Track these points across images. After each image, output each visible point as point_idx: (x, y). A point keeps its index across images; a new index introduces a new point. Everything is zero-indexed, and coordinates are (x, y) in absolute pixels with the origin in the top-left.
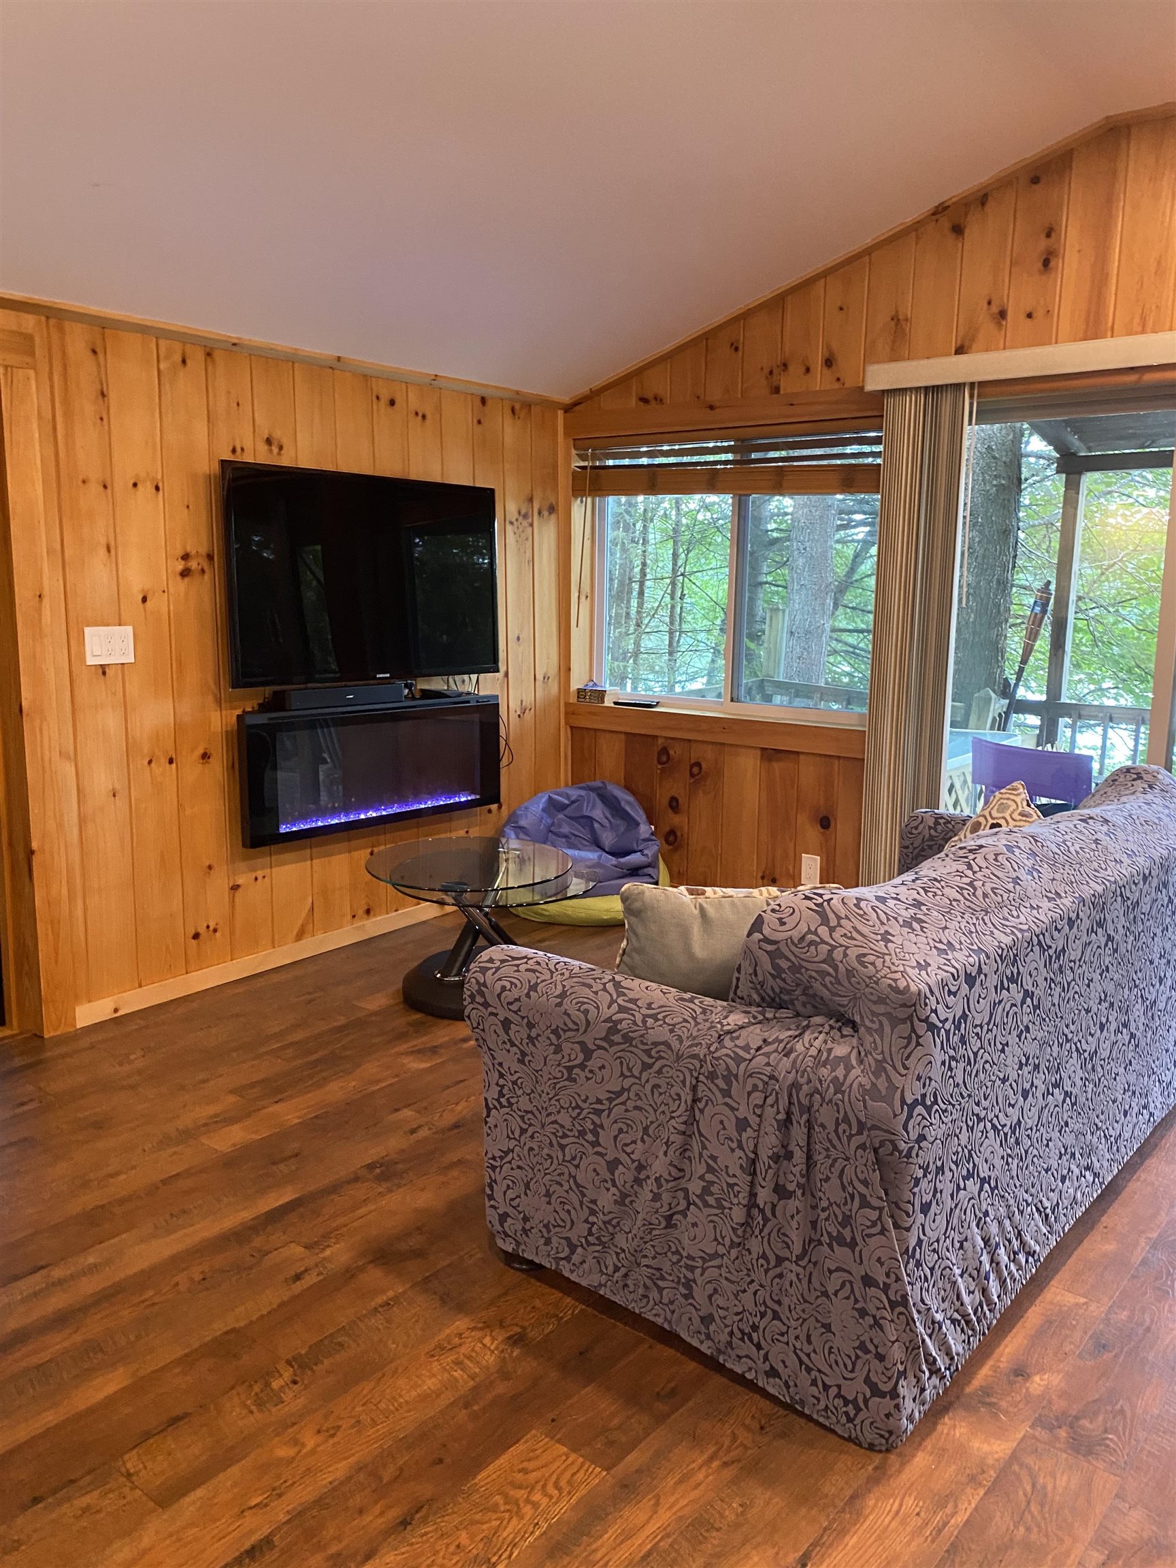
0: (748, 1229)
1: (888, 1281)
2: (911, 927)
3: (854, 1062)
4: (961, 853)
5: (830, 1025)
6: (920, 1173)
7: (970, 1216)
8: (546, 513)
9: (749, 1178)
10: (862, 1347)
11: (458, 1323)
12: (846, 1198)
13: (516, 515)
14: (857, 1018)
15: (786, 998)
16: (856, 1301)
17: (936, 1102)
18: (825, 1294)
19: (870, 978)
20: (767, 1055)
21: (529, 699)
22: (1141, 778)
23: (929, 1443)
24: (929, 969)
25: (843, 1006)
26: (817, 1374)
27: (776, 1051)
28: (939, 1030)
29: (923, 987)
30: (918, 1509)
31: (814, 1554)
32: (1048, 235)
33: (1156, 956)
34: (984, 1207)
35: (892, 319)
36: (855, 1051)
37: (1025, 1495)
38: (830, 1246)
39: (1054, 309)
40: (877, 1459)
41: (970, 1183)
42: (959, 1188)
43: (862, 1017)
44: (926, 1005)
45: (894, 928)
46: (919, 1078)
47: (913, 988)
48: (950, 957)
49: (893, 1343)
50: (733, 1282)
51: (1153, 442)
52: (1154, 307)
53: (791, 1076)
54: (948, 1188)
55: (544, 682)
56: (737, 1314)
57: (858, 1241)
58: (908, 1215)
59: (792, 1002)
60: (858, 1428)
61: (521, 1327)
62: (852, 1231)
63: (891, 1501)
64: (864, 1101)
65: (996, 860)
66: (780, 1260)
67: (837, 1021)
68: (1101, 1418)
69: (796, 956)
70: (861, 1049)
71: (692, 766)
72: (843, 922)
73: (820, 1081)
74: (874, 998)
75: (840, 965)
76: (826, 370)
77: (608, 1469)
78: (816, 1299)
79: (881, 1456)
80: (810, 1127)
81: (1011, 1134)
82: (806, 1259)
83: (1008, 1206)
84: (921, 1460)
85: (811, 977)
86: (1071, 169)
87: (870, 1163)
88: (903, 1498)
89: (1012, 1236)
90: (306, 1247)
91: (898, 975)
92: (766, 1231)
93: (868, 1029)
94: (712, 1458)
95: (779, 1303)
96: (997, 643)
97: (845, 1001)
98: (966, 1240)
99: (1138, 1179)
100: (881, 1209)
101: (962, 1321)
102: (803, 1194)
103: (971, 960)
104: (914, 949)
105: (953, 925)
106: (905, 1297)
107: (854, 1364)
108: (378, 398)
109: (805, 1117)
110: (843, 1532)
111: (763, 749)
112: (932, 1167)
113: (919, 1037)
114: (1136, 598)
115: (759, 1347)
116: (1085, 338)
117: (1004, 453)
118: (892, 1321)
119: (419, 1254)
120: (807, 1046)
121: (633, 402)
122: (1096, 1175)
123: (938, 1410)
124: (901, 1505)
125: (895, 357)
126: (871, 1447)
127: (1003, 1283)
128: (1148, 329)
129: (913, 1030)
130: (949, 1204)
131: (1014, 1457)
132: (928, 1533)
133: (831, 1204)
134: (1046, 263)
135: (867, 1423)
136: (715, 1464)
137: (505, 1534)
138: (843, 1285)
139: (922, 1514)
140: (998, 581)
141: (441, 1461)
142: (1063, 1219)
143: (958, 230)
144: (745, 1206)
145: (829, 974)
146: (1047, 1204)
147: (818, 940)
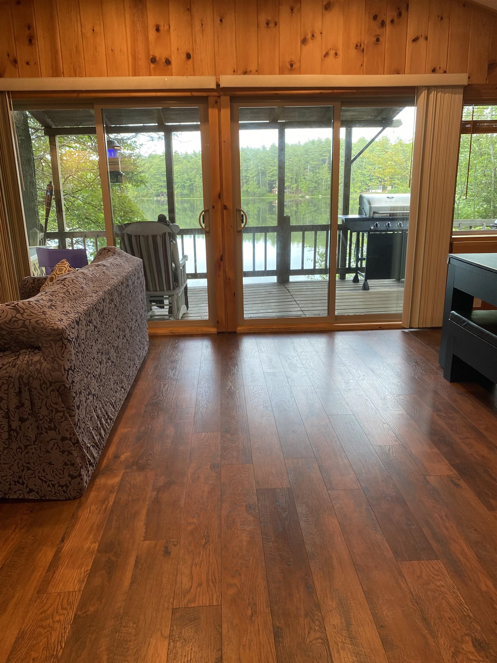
0: (10, 440)
1: (71, 436)
2: (52, 308)
3: (43, 361)
4: (59, 282)
5: (29, 351)
6: (75, 395)
7: (92, 408)
9: (7, 420)
10: (66, 464)
12: (49, 413)
14: (40, 345)
15: (7, 346)
16: (60, 448)
17: (75, 369)
18: (48, 452)
19: (42, 328)
20: (6, 369)
22: (110, 251)
23: (94, 489)
24: (63, 321)
25: (33, 342)
26: (49, 482)
27: (9, 366)
28: (71, 341)
29: (63, 327)
30: (96, 508)
31: (65, 536)
32: (29, 28)
33: (114, 329)
34: (95, 404)
36: (42, 357)
37: (128, 488)
38: (47, 432)
39: (38, 62)
40: (78, 501)
41: (90, 396)
42: (87, 399)
43: (42, 344)
44: (66, 333)
45: (46, 310)
46: (68, 360)
47: (60, 328)
48: (69, 316)
49: (76, 457)
50: (7, 464)
51: (81, 123)
52: (78, 66)
53: (18, 374)
54: (84, 399)
56: (11, 475)
57: (57, 426)
58: (73, 411)
59: (10, 347)
60: (69, 494)
62: (54, 424)
63: (87, 510)
64: (50, 374)
65: (73, 282)
66: (26, 447)
67: (31, 349)
68: (145, 458)
69: (9, 328)
70: (44, 356)
72: (26, 311)
73: (31, 372)
74: (46, 335)
75: (29, 326)
78: (44, 454)
79: (78, 499)
80: (30, 391)
81: (98, 377)
82: (38, 441)
83: (102, 404)
84: (93, 494)
85: (17, 334)
87: (56, 395)
88: (90, 507)
89: (105, 414)
91: (53, 325)
92: (19, 437)
93: (46, 347)
94: (15, 529)
95: (29, 463)
96: (35, 209)
97: (34, 340)
98: (92, 417)
99: (136, 389)
100: (64, 411)
101: (96, 445)
102: (32, 417)
103: (76, 316)
104: (55, 315)
105: (66, 305)
106: (78, 440)
107: (63, 472)
109: (27, 387)
110: (73, 526)
112: (78, 392)
113: (65, 345)
114: (80, 190)
115: (23, 484)
116: (53, 76)
117: (21, 125)
118: (75, 450)
120: (22, 361)
122: (125, 390)
123: (94, 478)
124: (90, 509)
126: (75, 498)
127: (105, 430)
128: (78, 75)
129: (63, 343)
130: (85, 405)
131: (122, 480)
132: (102, 512)
133: (44, 417)
134: (30, 41)
135: (72, 490)
136: (17, 530)
138: (54, 445)
139: (98, 508)
140: (30, 183)
142: (118, 406)
144: (7, 432)
145: (25, 331)
146: (113, 401)
147: (17, 319)
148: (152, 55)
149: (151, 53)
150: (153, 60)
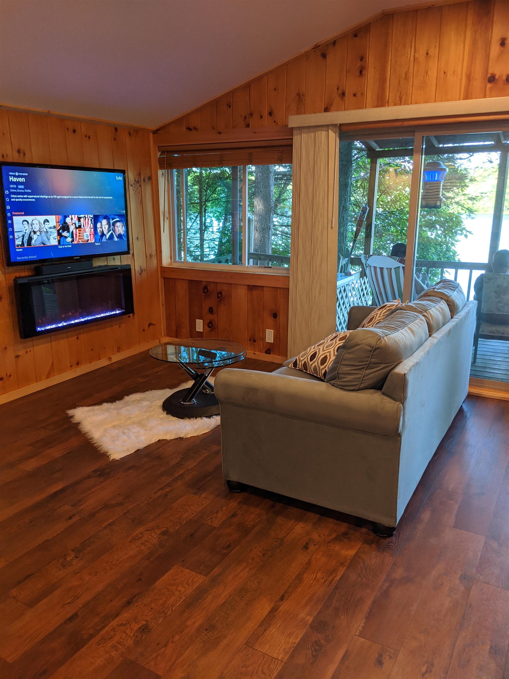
8: (147, 180)
11: (140, 529)
13: (134, 182)
21: (144, 267)
30: (322, 576)
31: (285, 596)
32: (361, 60)
35: (297, 95)
37: (361, 567)
39: (364, 92)
52: (405, 93)
55: (150, 258)
61: (166, 528)
63: (313, 575)
71: (218, 294)
76: (269, 117)
77: (206, 576)
86: (370, 30)
88: (317, 573)
90: (72, 506)
94: (245, 568)
96: (343, 234)
108: (68, 129)
110: (296, 587)
111: (248, 286)
116: (377, 106)
117: (345, 150)
119: (121, 504)
121: (184, 129)
124: (316, 576)
125: (299, 112)
128: (403, 103)
131: (356, 555)
132: (326, 584)
134: (361, 72)
136: (247, 570)
137: (169, 602)
139: (324, 578)
140: (343, 207)
141: (140, 580)
143: (324, 56)
148: (491, 74)
149: (490, 71)
150: (492, 79)
